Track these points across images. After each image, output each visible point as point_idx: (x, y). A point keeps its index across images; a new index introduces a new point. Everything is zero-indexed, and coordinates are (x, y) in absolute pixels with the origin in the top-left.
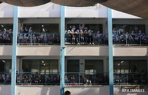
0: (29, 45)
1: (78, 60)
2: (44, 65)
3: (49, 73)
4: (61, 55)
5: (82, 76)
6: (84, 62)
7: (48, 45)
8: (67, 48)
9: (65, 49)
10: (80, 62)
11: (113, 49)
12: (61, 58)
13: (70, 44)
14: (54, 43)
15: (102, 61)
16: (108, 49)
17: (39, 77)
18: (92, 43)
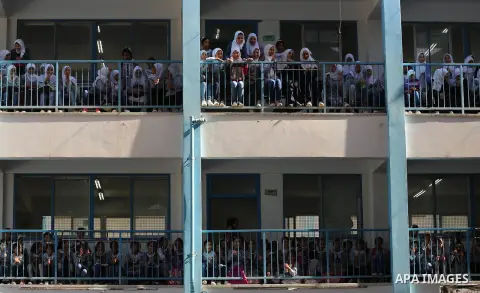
0: (46, 110)
1: (256, 178)
2: (101, 196)
3: (132, 231)
4: (186, 156)
5: (275, 243)
6: (279, 186)
7: (132, 110)
8: (212, 124)
9: (202, 127)
10: (265, 185)
11: (408, 127)
12: (186, 169)
13: (225, 107)
14: (154, 104)
15: (356, 179)
16: (384, 127)
17: (93, 250)
18: (315, 104)
